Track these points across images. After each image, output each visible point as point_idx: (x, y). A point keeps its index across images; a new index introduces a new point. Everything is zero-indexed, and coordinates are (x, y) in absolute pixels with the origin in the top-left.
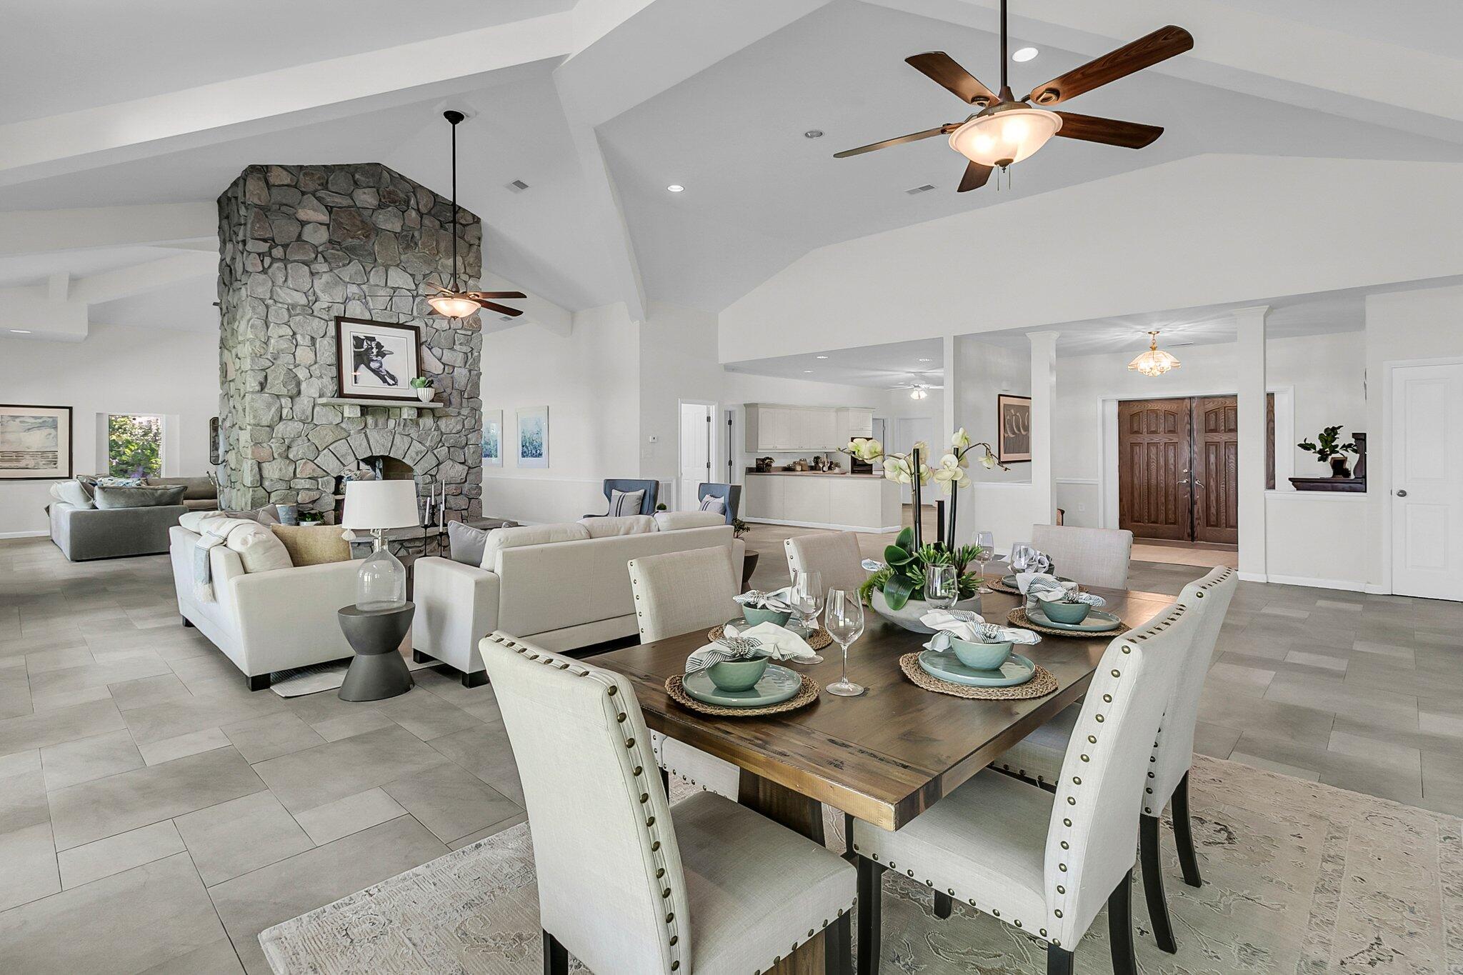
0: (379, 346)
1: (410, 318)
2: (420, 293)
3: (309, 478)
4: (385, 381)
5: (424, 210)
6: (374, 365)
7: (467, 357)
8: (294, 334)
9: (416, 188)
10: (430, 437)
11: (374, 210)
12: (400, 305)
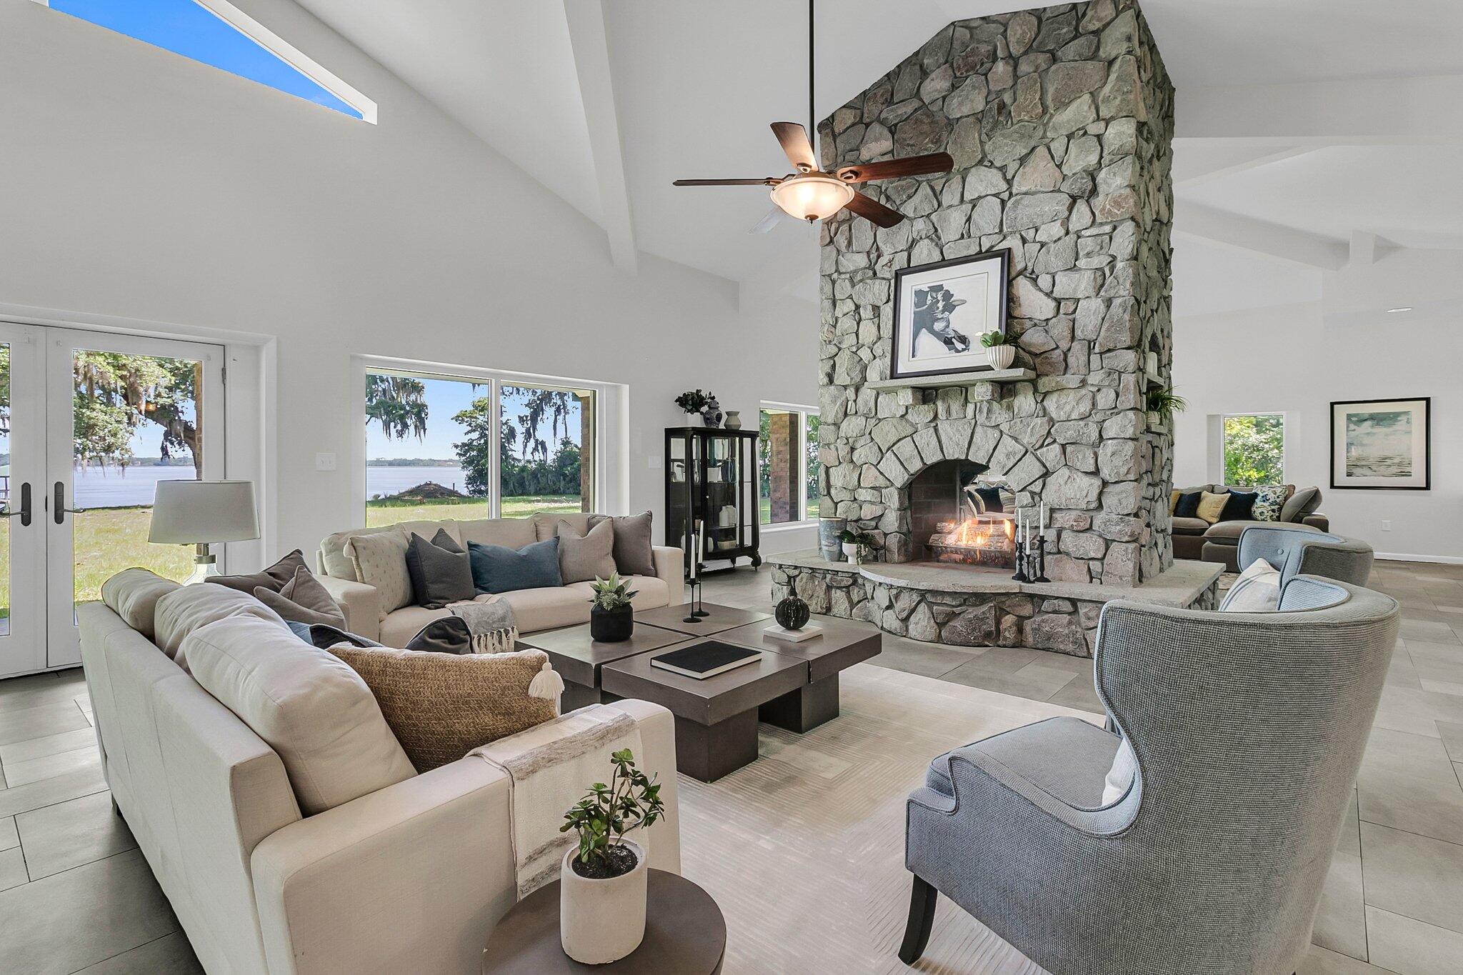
0: (948, 295)
1: (997, 239)
2: (1014, 191)
3: (873, 488)
4: (951, 347)
5: (1016, 51)
6: (938, 326)
7: (1103, 276)
8: (857, 307)
10: (1029, 430)
11: (944, 98)
12: (982, 223)
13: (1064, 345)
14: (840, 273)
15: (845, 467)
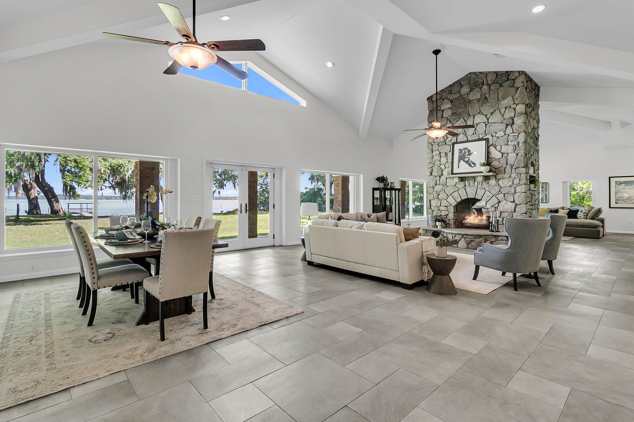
0: (469, 151)
1: (484, 135)
2: (489, 122)
3: (445, 206)
4: (470, 165)
5: (490, 82)
6: (466, 159)
8: (440, 153)
10: (494, 189)
11: (468, 94)
12: (479, 130)
13: (504, 166)
14: (434, 143)
15: (436, 200)
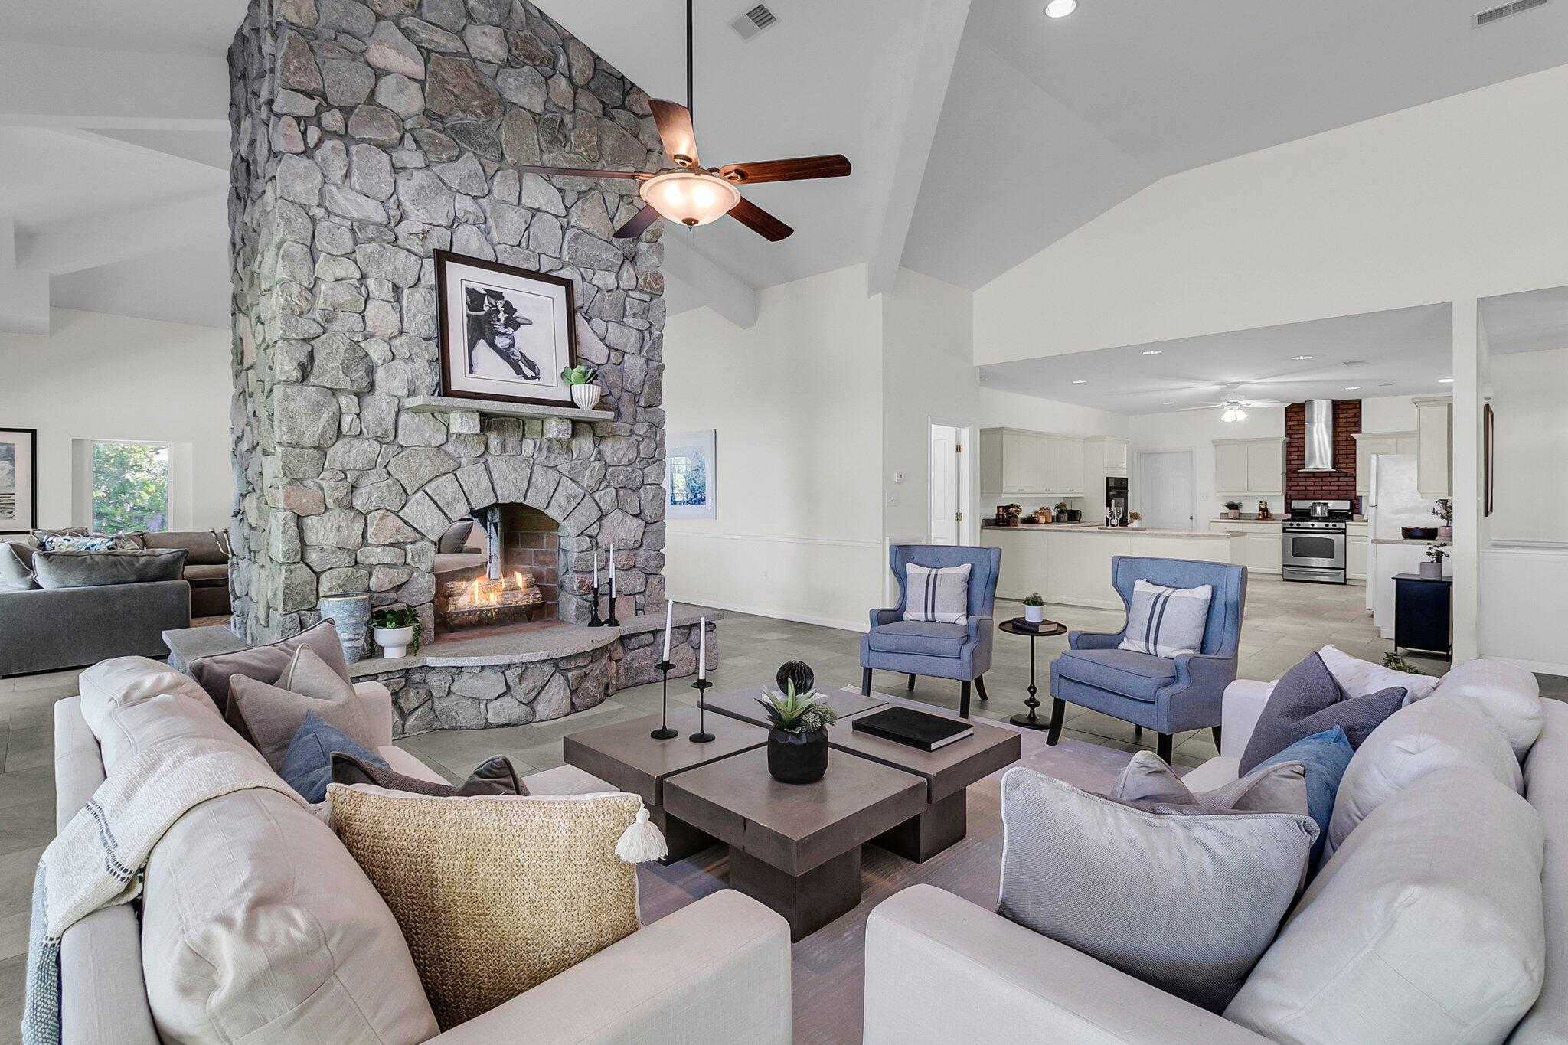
0: (509, 309)
1: (556, 264)
2: (573, 222)
3: (391, 545)
4: (519, 371)
5: (579, 80)
6: (501, 342)
7: (643, 337)
8: (363, 277)
9: (567, 40)
10: (588, 472)
11: (499, 67)
12: (542, 240)
13: (617, 393)
